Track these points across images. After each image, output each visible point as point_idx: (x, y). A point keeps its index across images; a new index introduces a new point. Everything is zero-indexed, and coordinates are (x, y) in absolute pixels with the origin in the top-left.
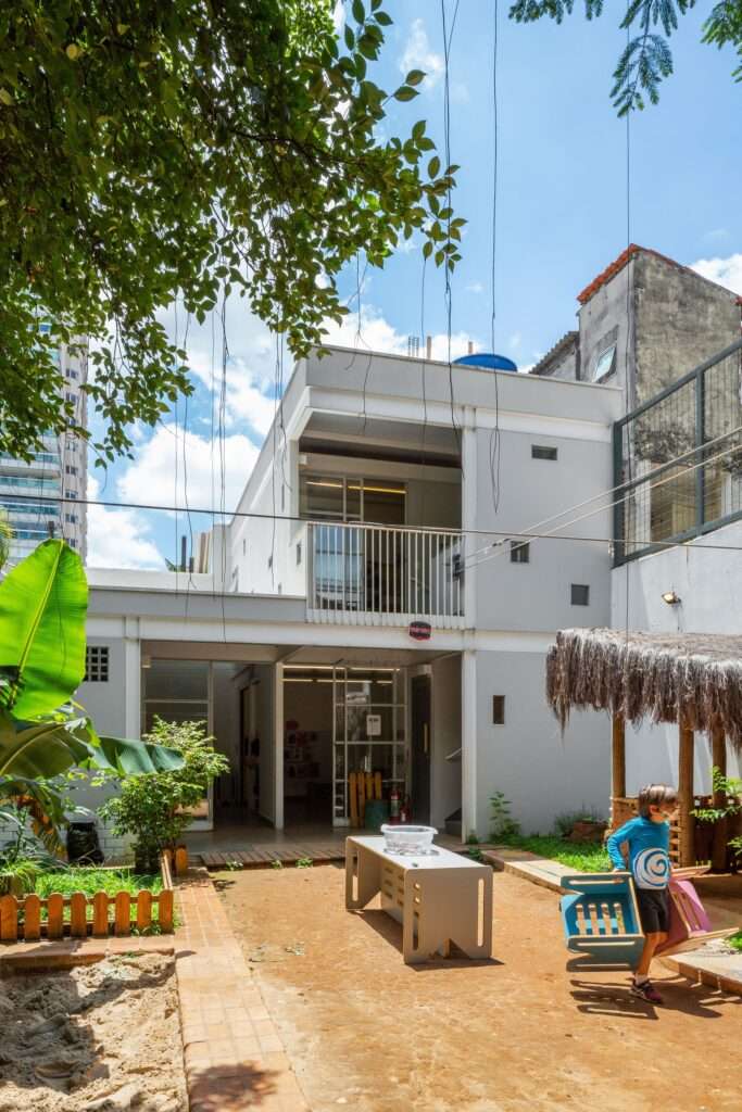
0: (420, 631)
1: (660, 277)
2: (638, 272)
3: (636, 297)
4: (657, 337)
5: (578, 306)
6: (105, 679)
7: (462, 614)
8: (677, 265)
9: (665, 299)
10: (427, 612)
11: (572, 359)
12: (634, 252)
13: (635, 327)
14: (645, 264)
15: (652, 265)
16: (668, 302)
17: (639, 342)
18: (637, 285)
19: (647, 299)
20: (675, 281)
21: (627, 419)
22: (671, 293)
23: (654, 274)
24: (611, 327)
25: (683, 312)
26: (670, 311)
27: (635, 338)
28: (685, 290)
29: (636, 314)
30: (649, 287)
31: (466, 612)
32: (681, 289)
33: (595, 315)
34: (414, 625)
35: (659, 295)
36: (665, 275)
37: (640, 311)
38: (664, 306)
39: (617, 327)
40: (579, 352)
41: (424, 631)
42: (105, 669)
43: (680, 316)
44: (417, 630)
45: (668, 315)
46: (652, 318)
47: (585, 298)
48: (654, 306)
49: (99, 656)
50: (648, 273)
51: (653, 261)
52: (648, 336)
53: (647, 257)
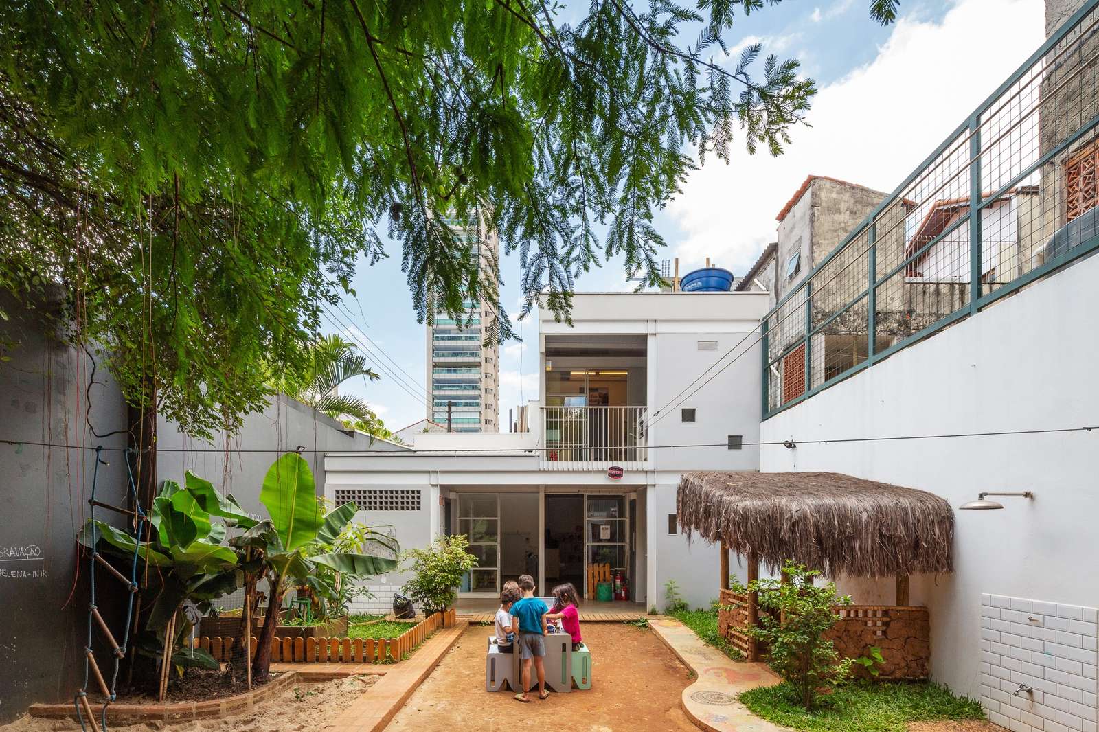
0: (616, 473)
1: (834, 195)
2: (814, 194)
3: (813, 214)
4: (831, 241)
5: (777, 224)
6: (419, 508)
7: (645, 460)
8: (848, 184)
9: (838, 211)
10: (621, 460)
11: (773, 263)
12: (811, 180)
13: (812, 236)
14: (820, 188)
15: (826, 188)
16: (840, 213)
17: (814, 247)
18: (813, 205)
19: (822, 214)
20: (847, 196)
21: (770, 314)
22: (843, 206)
23: (829, 194)
24: (796, 238)
25: (854, 219)
26: (842, 220)
27: (812, 244)
28: (856, 202)
29: (813, 227)
30: (824, 204)
31: (648, 459)
32: (852, 201)
33: (788, 229)
34: (611, 469)
35: (833, 209)
36: (838, 193)
37: (816, 224)
38: (837, 217)
39: (801, 236)
40: (778, 258)
41: (619, 472)
42: (419, 503)
43: (851, 222)
44: (613, 472)
45: (840, 223)
46: (826, 227)
47: (781, 217)
48: (829, 218)
49: (416, 495)
50: (823, 195)
51: (828, 185)
52: (822, 242)
53: (822, 183)
